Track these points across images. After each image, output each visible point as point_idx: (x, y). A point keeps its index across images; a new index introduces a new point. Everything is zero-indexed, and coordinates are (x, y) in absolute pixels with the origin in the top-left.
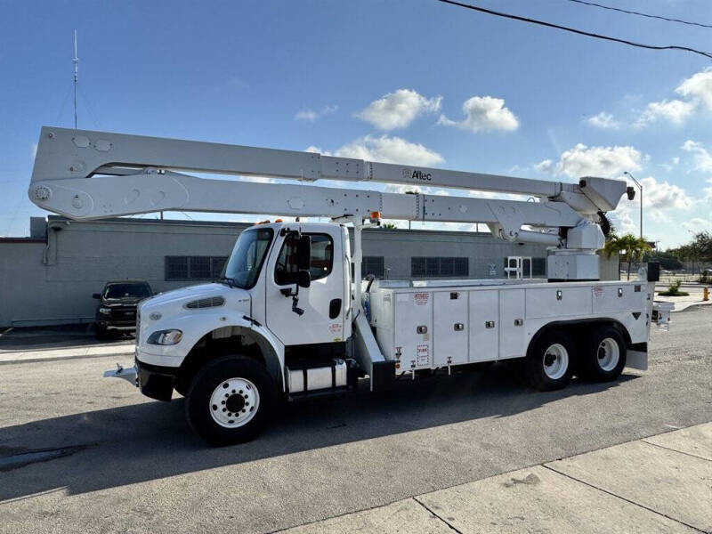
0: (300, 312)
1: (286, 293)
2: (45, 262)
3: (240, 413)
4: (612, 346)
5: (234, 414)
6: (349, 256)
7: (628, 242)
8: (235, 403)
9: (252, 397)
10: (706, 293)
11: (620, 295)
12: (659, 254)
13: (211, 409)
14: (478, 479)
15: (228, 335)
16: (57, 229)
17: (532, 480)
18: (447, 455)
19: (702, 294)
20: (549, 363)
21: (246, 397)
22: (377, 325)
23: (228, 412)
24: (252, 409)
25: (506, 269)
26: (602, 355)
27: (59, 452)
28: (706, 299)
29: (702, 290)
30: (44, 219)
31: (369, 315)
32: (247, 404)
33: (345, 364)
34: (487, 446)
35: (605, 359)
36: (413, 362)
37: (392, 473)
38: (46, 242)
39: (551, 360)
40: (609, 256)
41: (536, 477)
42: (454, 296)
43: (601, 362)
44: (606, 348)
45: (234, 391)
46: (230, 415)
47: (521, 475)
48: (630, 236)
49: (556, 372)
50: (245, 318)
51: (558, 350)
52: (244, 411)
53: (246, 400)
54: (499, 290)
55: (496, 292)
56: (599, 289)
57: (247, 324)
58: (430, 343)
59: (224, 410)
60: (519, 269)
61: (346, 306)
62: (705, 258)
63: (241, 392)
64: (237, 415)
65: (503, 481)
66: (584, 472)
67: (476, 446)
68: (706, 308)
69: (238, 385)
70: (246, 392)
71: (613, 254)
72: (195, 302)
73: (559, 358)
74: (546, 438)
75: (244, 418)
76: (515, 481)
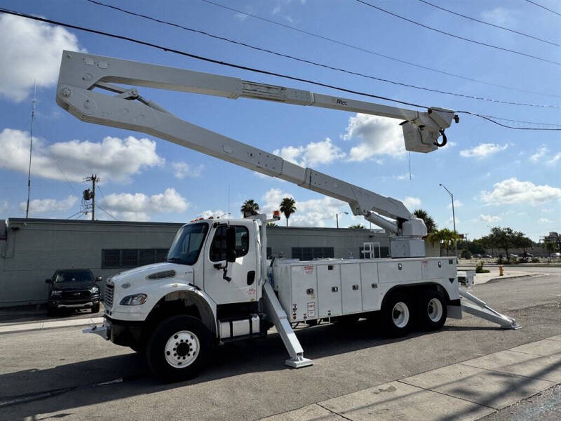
0: (229, 279)
1: (217, 267)
2: (4, 255)
3: (186, 356)
4: (437, 304)
5: (182, 358)
6: (259, 240)
7: (446, 234)
8: (183, 349)
9: (195, 345)
10: (501, 270)
11: (440, 266)
12: (468, 243)
13: (166, 354)
14: (356, 391)
15: (176, 298)
16: (16, 229)
17: (392, 389)
18: (334, 379)
19: (499, 271)
20: (396, 317)
21: (191, 344)
22: (279, 289)
23: (177, 356)
24: (194, 353)
25: (362, 252)
26: (431, 311)
27: (49, 394)
28: (501, 275)
29: (498, 268)
30: (4, 221)
31: (272, 283)
32: (191, 350)
33: (258, 317)
34: (360, 372)
35: (433, 314)
36: (305, 314)
37: (299, 391)
38: (6, 239)
39: (397, 314)
40: (433, 244)
41: (394, 388)
42: (331, 268)
43: (431, 316)
44: (434, 306)
45: (182, 341)
46: (179, 358)
47: (385, 387)
48: (446, 230)
49: (402, 322)
50: (190, 284)
51: (402, 307)
52: (189, 355)
53: (191, 347)
54: (360, 264)
55: (358, 266)
56: (425, 262)
57: (191, 289)
58: (315, 300)
59: (175, 355)
60: (372, 252)
61: (258, 276)
62: (500, 245)
63: (187, 341)
64: (184, 358)
65: (373, 391)
66: (424, 383)
67: (353, 372)
68: (502, 281)
69: (184, 336)
70: (191, 341)
71: (435, 243)
72: (154, 275)
73: (403, 313)
74: (398, 365)
75: (189, 360)
76: (381, 390)
